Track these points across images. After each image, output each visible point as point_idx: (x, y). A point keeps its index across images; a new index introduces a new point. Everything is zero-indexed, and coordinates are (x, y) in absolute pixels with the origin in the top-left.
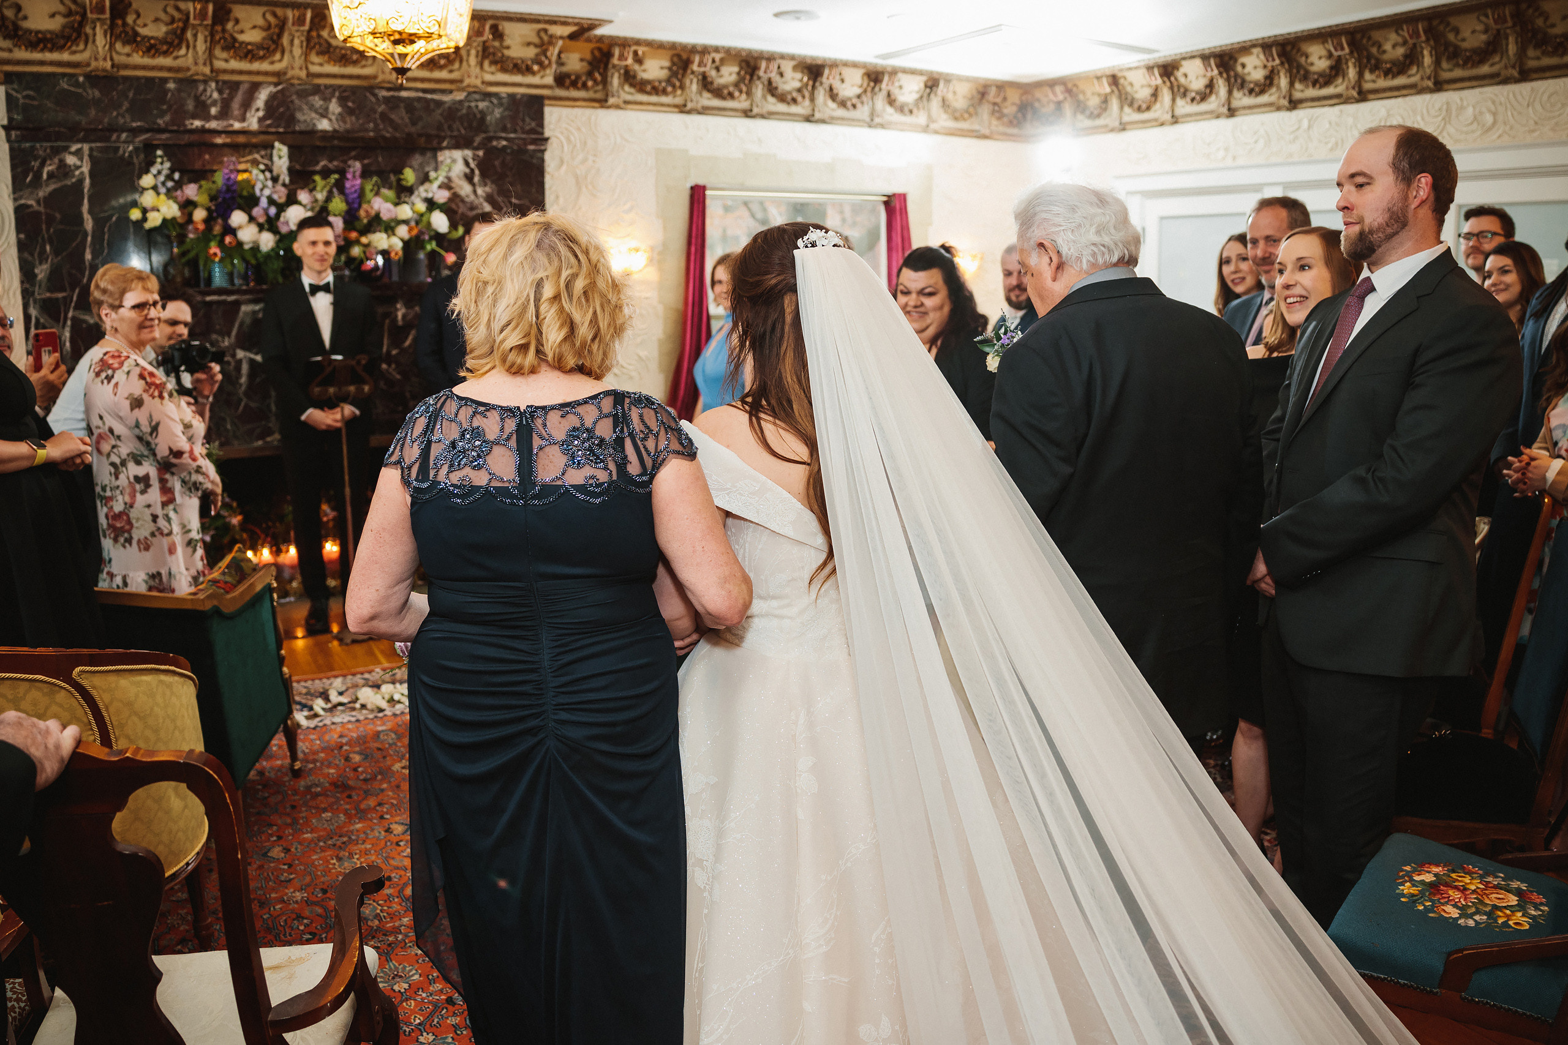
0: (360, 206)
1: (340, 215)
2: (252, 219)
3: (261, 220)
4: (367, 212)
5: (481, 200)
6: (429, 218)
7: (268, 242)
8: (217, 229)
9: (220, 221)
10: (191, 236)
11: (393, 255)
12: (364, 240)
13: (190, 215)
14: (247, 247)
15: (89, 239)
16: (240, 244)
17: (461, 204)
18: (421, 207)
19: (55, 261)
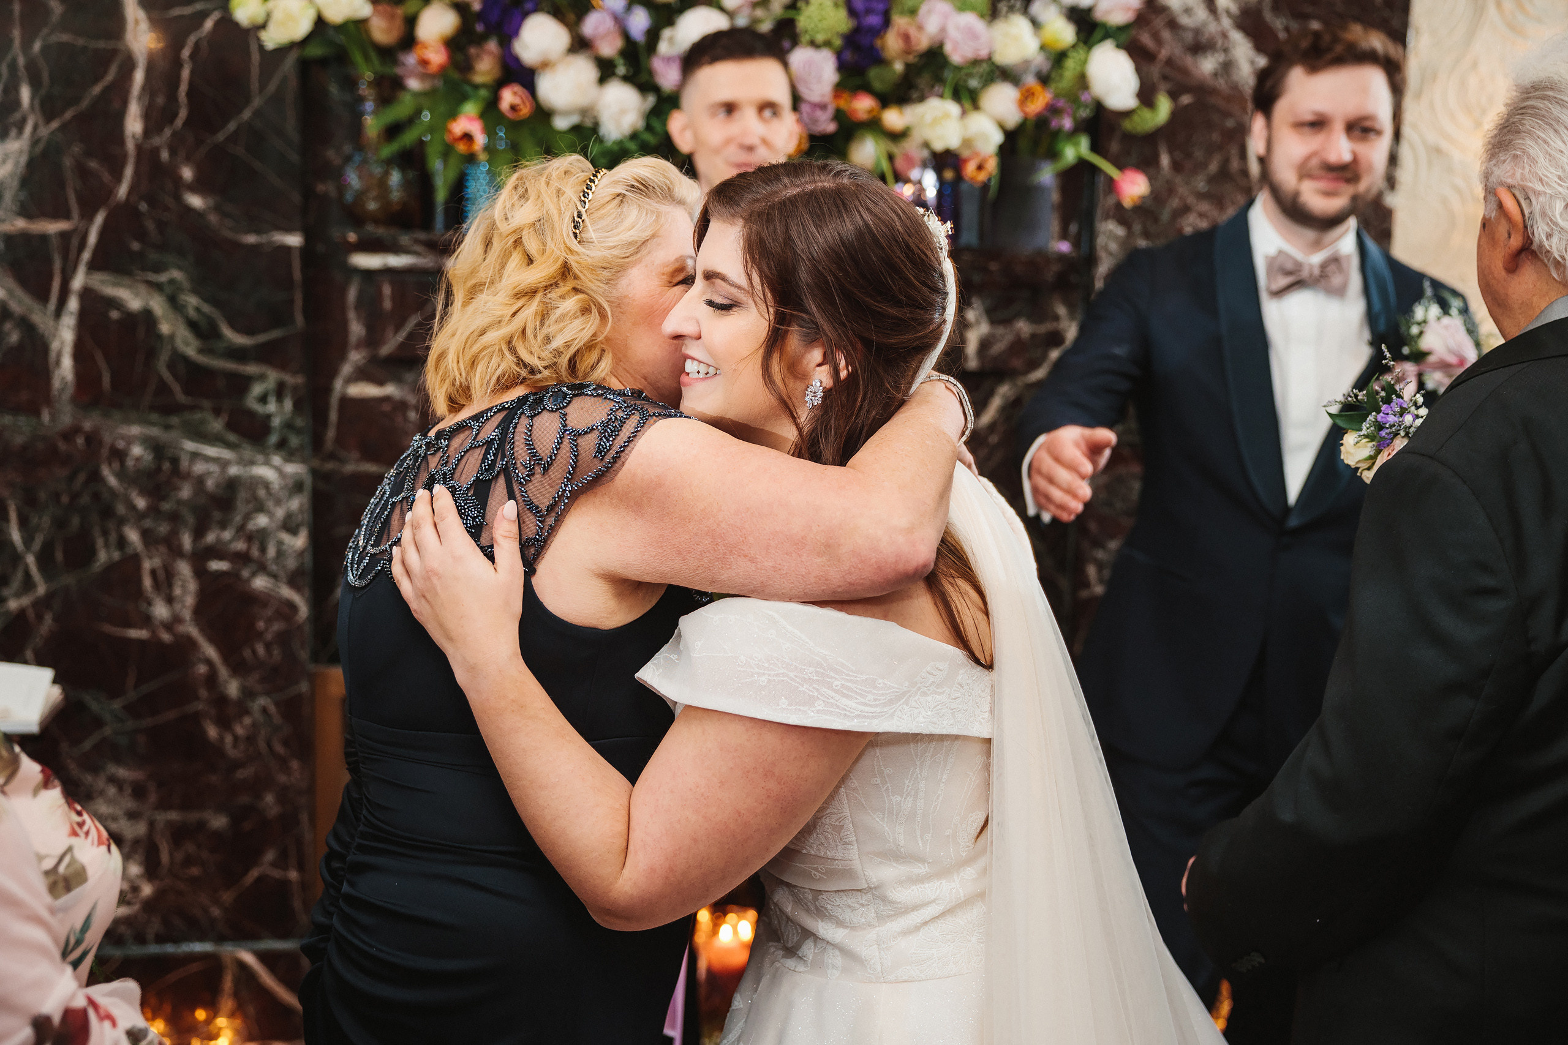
0: (887, 23)
1: (827, 44)
2: (580, 44)
3: (609, 48)
4: (906, 38)
5: (1226, 22)
6: (1084, 62)
7: (623, 112)
8: (485, 68)
9: (492, 45)
10: (414, 84)
11: (970, 169)
12: (893, 118)
13: (411, 22)
14: (561, 123)
15: (139, 76)
16: (543, 114)
17: (1166, 35)
18: (1064, 33)
19: (44, 132)
